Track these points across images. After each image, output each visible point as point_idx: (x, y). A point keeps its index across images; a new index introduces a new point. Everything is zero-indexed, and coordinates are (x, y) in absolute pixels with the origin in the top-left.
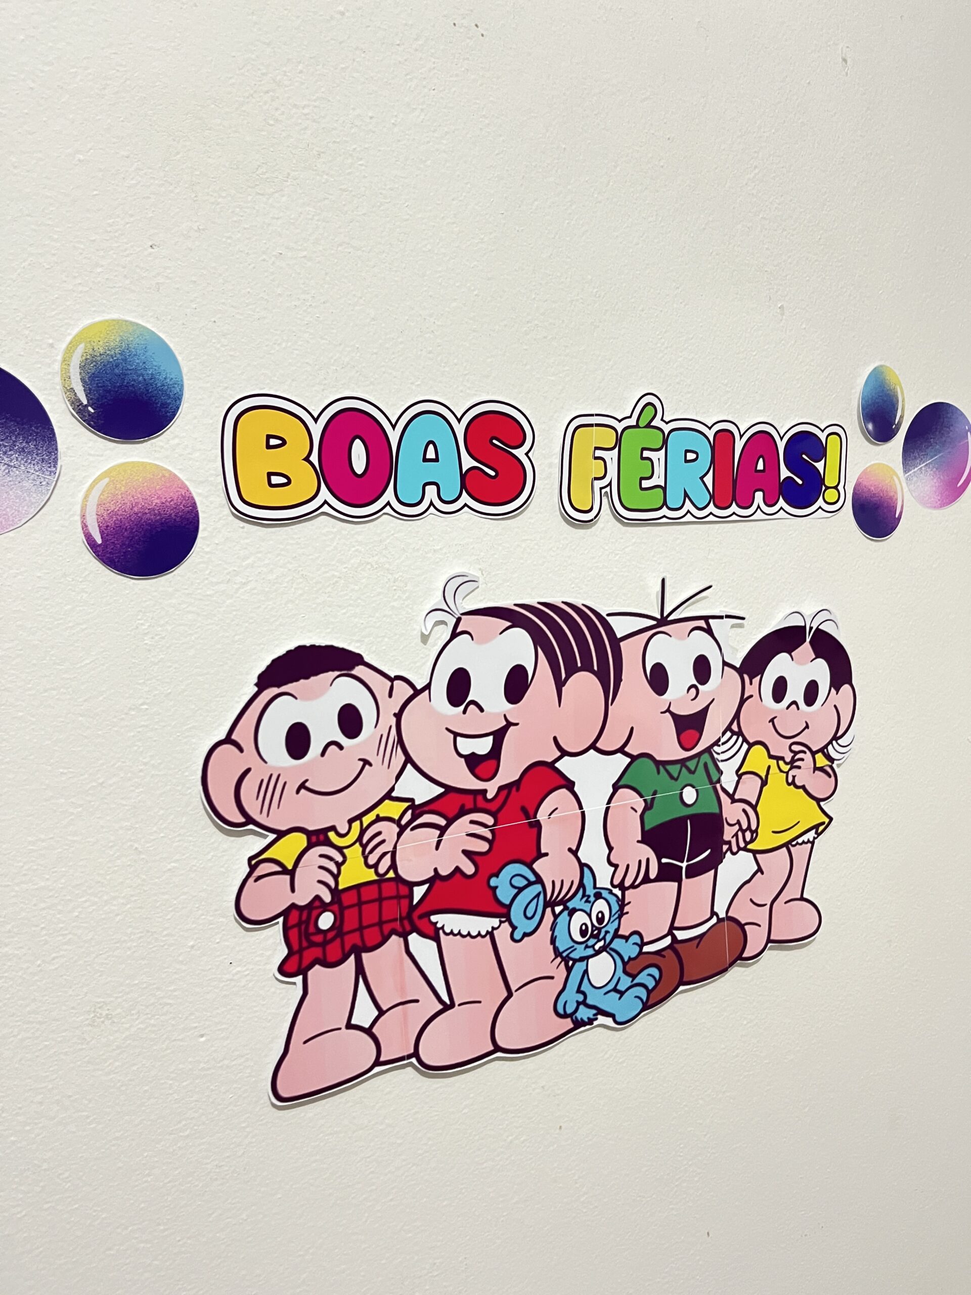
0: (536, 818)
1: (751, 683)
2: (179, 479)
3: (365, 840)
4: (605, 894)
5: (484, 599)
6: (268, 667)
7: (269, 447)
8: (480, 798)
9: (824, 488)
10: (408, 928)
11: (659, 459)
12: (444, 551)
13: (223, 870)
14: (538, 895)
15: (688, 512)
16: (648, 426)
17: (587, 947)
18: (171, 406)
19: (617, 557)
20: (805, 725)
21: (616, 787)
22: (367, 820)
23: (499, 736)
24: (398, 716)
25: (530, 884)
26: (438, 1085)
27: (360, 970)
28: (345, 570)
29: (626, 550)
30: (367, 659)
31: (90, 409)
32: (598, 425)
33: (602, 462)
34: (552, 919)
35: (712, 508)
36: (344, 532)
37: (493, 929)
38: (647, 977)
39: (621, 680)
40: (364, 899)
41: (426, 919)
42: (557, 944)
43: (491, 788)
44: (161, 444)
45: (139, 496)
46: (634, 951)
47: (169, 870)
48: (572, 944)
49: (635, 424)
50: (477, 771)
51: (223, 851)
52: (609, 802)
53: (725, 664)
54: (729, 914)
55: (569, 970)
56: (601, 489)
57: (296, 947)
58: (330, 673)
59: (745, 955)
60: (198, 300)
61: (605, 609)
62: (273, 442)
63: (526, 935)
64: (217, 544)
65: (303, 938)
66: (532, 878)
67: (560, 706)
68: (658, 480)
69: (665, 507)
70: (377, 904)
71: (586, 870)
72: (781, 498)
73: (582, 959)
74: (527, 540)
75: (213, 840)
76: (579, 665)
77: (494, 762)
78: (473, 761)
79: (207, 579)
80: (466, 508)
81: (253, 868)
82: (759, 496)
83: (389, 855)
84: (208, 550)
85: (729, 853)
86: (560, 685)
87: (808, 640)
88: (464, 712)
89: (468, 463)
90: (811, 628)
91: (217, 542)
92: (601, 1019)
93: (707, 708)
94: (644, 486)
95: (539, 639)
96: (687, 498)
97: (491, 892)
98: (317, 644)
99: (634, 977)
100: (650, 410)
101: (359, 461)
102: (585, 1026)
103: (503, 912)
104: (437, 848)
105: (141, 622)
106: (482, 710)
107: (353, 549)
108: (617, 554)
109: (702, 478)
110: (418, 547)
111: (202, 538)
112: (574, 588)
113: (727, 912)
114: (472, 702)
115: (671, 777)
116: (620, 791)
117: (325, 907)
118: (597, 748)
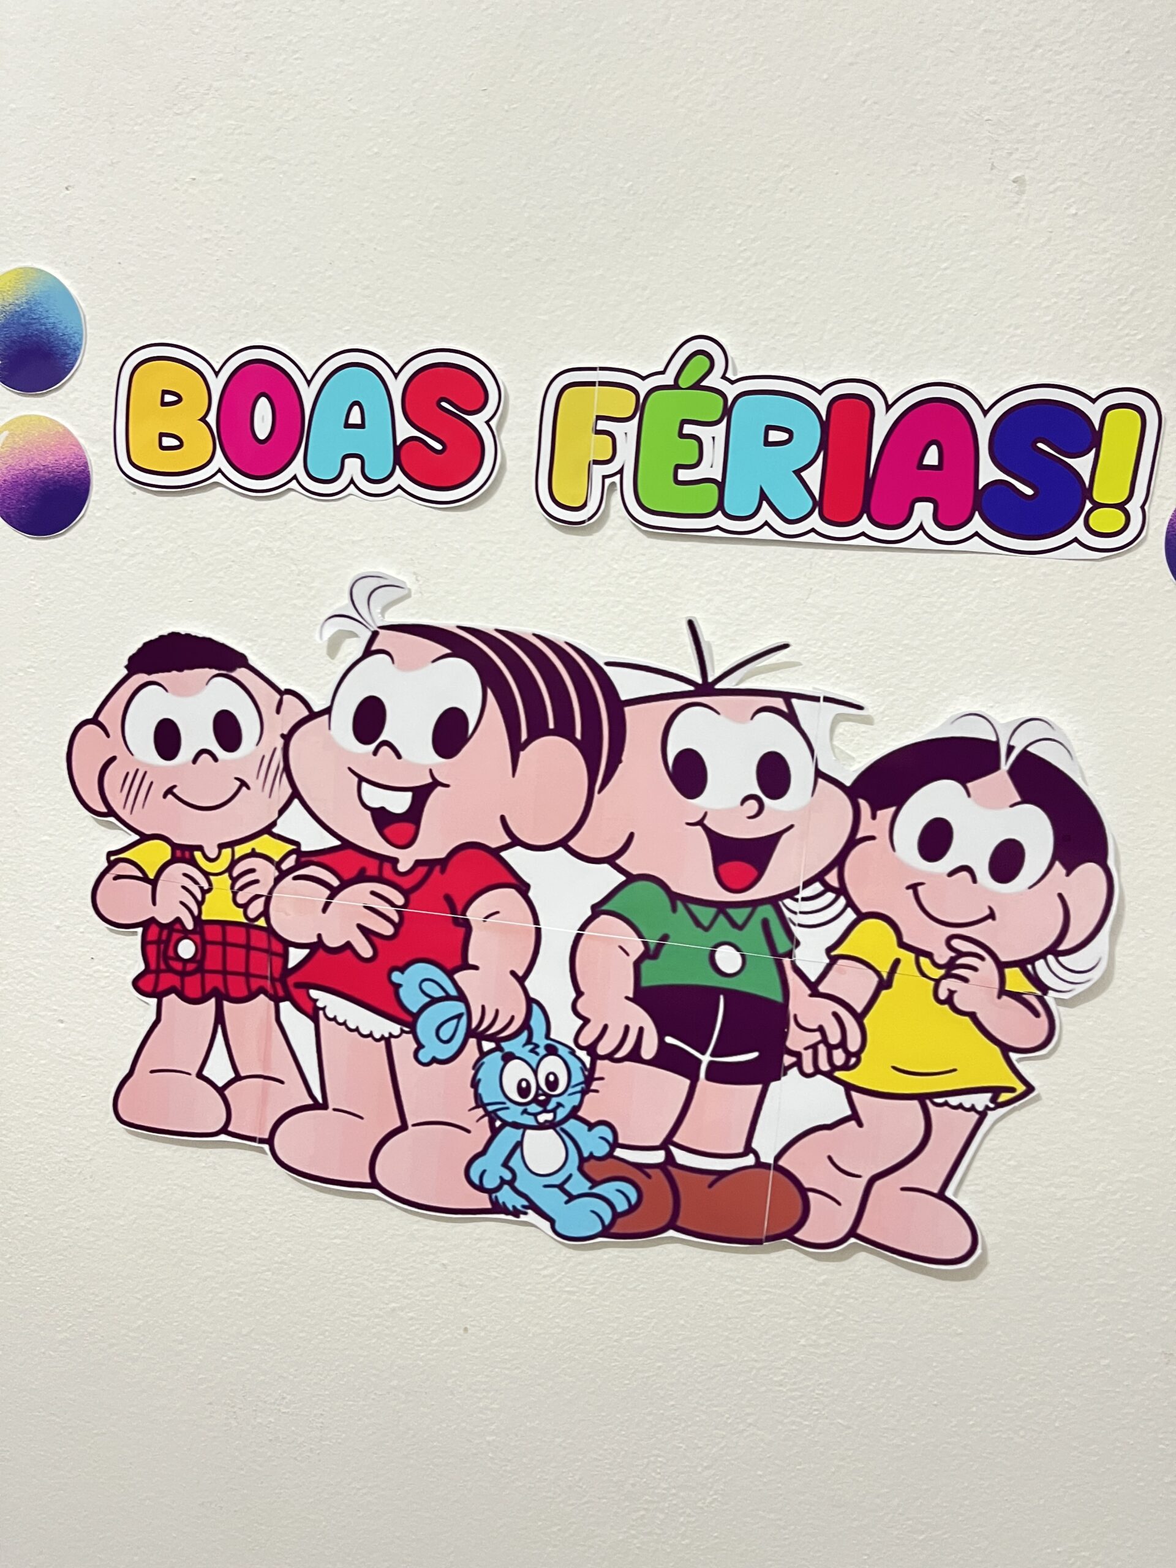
0: (464, 914)
1: (874, 817)
2: (73, 436)
3: (235, 874)
4: (562, 1051)
5: (417, 613)
6: (140, 650)
7: (164, 404)
8: (387, 866)
9: (1088, 505)
10: (281, 993)
11: (713, 438)
14: (459, 1017)
15: (767, 524)
16: (697, 386)
17: (525, 1112)
18: (70, 357)
19: (633, 583)
20: (987, 912)
21: (597, 910)
22: (241, 850)
23: (421, 795)
24: (287, 738)
25: (448, 997)
27: (219, 1018)
28: (241, 553)
29: (650, 572)
32: (602, 384)
33: (609, 439)
34: (477, 1055)
35: (815, 521)
36: (243, 509)
37: (391, 1035)
38: (619, 1194)
39: (620, 761)
40: (230, 939)
41: (303, 991)
42: (481, 1090)
43: (406, 860)
44: (61, 397)
45: (35, 451)
46: (602, 1150)
47: (43, 842)
48: (503, 1099)
49: (672, 383)
50: (386, 831)
52: (583, 927)
53: (819, 774)
54: (781, 1163)
55: (495, 1132)
56: (604, 477)
57: (153, 966)
58: (207, 670)
59: (798, 1235)
60: (106, 241)
61: (604, 653)
62: (169, 398)
63: (434, 1060)
64: (108, 509)
65: (161, 959)
66: (453, 992)
67: (514, 775)
68: (711, 468)
69: (719, 513)
71: (535, 1007)
72: (978, 515)
73: (515, 1125)
74: (486, 541)
77: (411, 827)
78: (382, 818)
80: (399, 490)
81: (111, 865)
82: (923, 511)
83: (263, 899)
84: (98, 515)
86: (516, 747)
87: (1005, 766)
88: (375, 753)
89: (405, 430)
90: (1010, 749)
91: (107, 507)
93: (779, 835)
94: (680, 478)
95: (490, 678)
96: (765, 503)
97: (391, 989)
98: (193, 634)
99: (595, 1183)
100: (702, 362)
101: (263, 423)
103: (409, 1021)
104: (324, 910)
106: (399, 756)
107: (252, 529)
108: (633, 578)
109: (798, 473)
110: (331, 535)
111: (94, 501)
112: (555, 617)
113: (778, 1157)
114: (386, 743)
115: (697, 923)
116: (603, 918)
117: (186, 934)
118: (569, 847)
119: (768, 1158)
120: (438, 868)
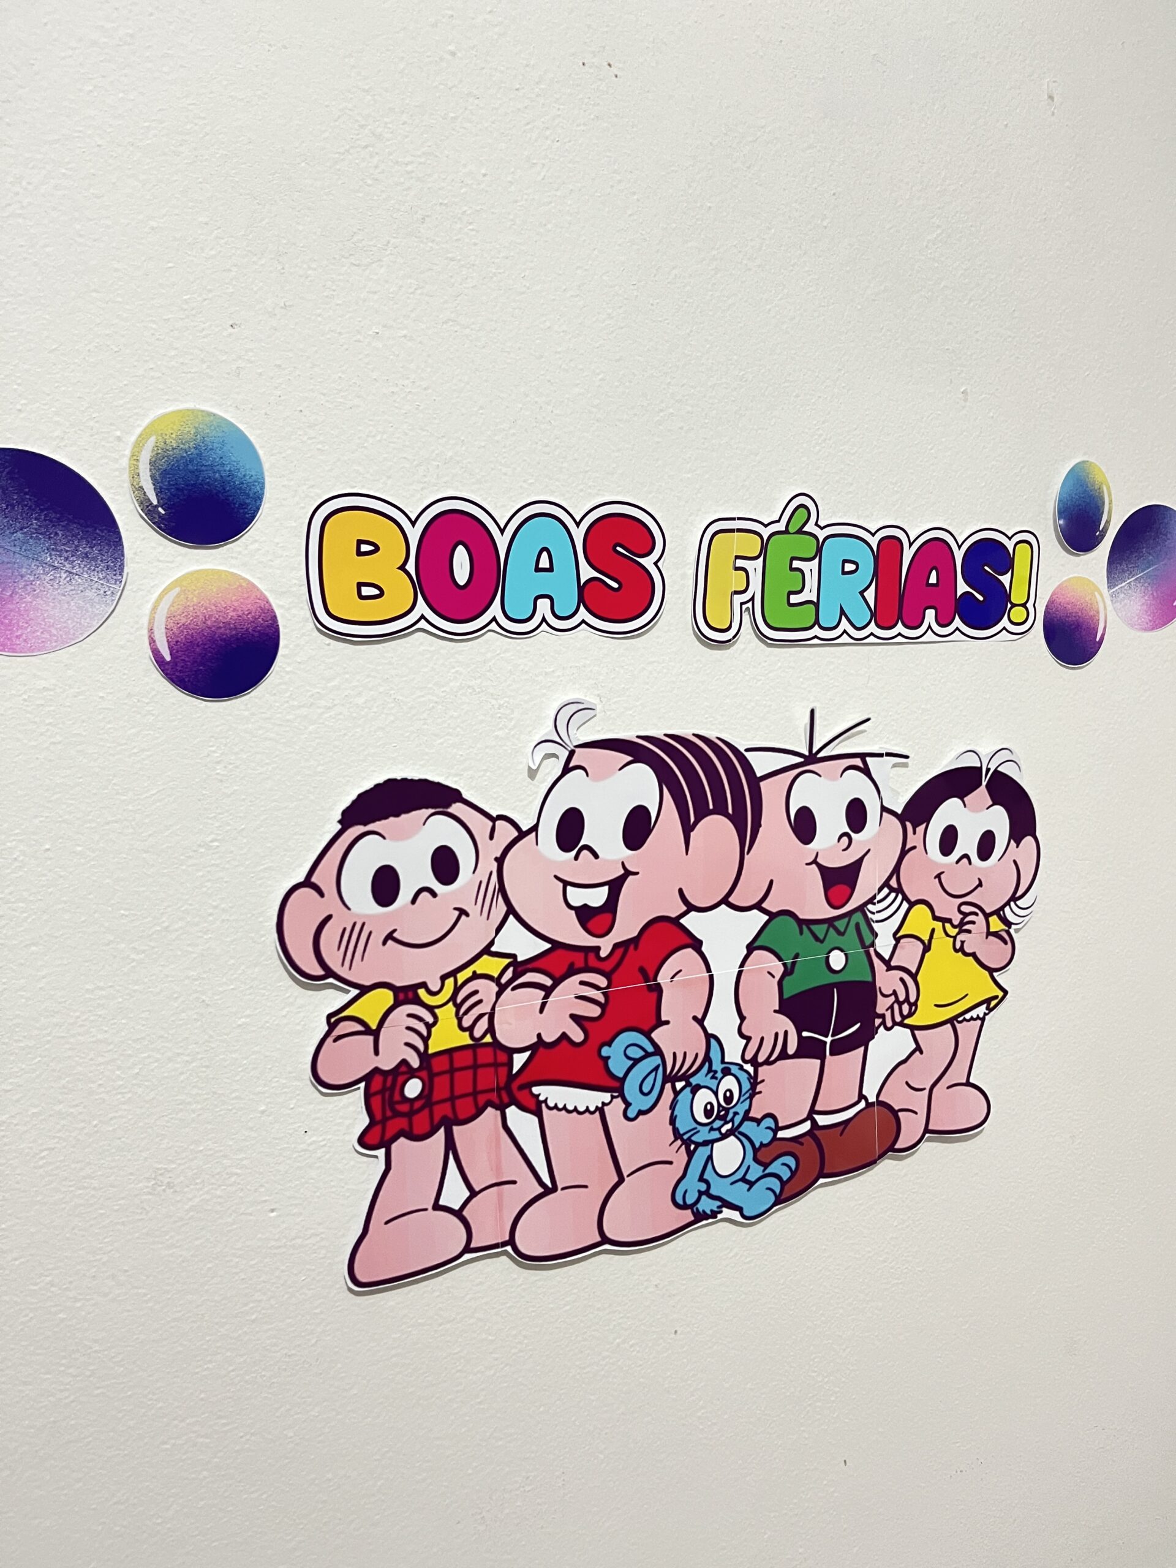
0: (656, 981)
1: (914, 833)
2: (258, 589)
3: (459, 1000)
4: (734, 1069)
5: (603, 729)
6: (354, 803)
7: (359, 553)
8: (591, 956)
9: (1009, 606)
10: (506, 1099)
11: (811, 570)
12: (558, 673)
13: (299, 1028)
14: (656, 1069)
15: (845, 632)
16: (800, 531)
17: (712, 1129)
18: (251, 506)
19: (759, 683)
20: (977, 883)
21: (751, 948)
22: (462, 977)
23: (615, 886)
24: (500, 861)
25: (647, 1055)
26: (536, 1278)
27: (450, 1145)
28: (444, 694)
29: (770, 675)
30: (466, 795)
31: (160, 509)
32: (740, 530)
33: (744, 574)
34: (672, 1096)
35: (872, 628)
36: (443, 651)
37: (604, 1104)
38: (782, 1167)
39: (760, 826)
40: (456, 1065)
41: (526, 1091)
42: (678, 1125)
43: (605, 945)
44: (239, 549)
45: (213, 608)
46: (767, 1137)
47: (240, 1026)
48: (695, 1125)
49: (784, 529)
50: (590, 925)
51: (299, 1008)
52: (742, 965)
53: (884, 809)
54: (881, 1099)
55: (690, 1154)
56: (742, 604)
57: (378, 1116)
58: (424, 810)
59: (897, 1146)
60: (283, 386)
61: (743, 742)
62: (365, 548)
63: (641, 1113)
64: (299, 663)
65: (387, 1107)
66: (650, 1049)
67: (687, 854)
68: (810, 594)
69: (817, 626)
70: (470, 1072)
71: (713, 1042)
72: (957, 616)
73: (706, 1143)
74: (654, 662)
75: (287, 995)
76: (711, 807)
77: (610, 916)
78: (584, 914)
79: (287, 702)
80: (583, 625)
81: (332, 1027)
82: (930, 614)
83: (486, 1017)
84: (288, 669)
85: (882, 1028)
86: (687, 829)
87: (984, 783)
88: (576, 858)
89: (587, 573)
90: (988, 770)
91: (299, 661)
92: (727, 1213)
93: (861, 859)
94: (792, 601)
95: (665, 777)
96: (843, 617)
97: (601, 1063)
98: (409, 778)
99: (766, 1166)
100: (802, 514)
101: (461, 569)
102: (707, 1219)
103: (616, 1086)
104: (541, 1011)
105: (213, 749)
106: (596, 856)
107: (453, 671)
108: (761, 680)
109: (862, 593)
110: (527, 669)
111: (282, 656)
112: (707, 718)
113: (878, 1095)
114: (587, 847)
115: (817, 938)
116: (756, 952)
117: (412, 1073)
118: (730, 902)
119: (872, 1099)
120: (632, 947)
